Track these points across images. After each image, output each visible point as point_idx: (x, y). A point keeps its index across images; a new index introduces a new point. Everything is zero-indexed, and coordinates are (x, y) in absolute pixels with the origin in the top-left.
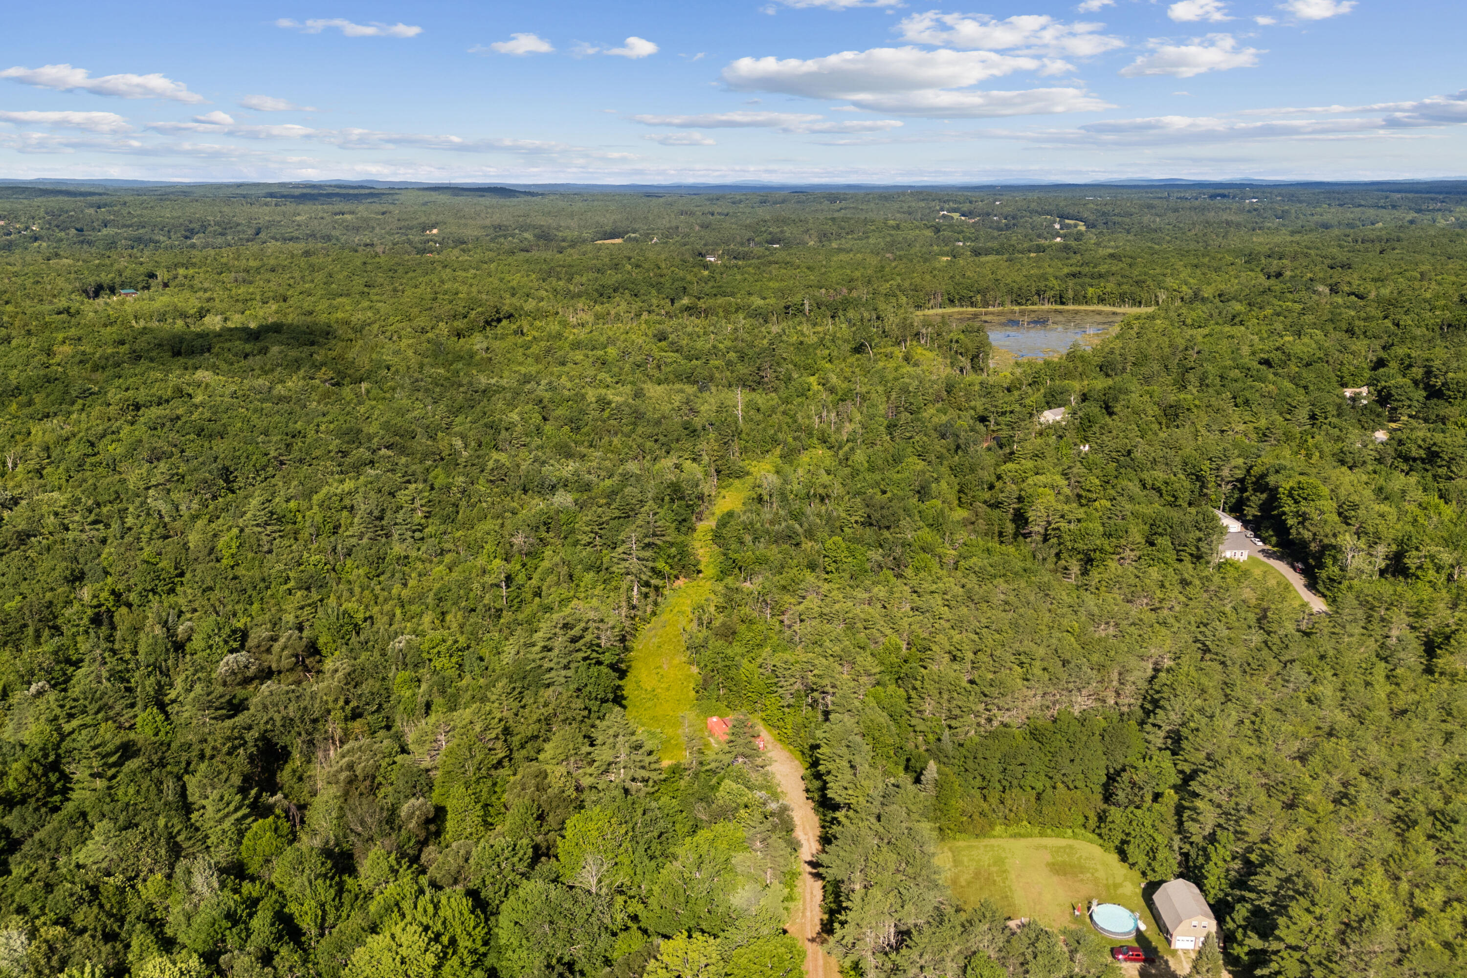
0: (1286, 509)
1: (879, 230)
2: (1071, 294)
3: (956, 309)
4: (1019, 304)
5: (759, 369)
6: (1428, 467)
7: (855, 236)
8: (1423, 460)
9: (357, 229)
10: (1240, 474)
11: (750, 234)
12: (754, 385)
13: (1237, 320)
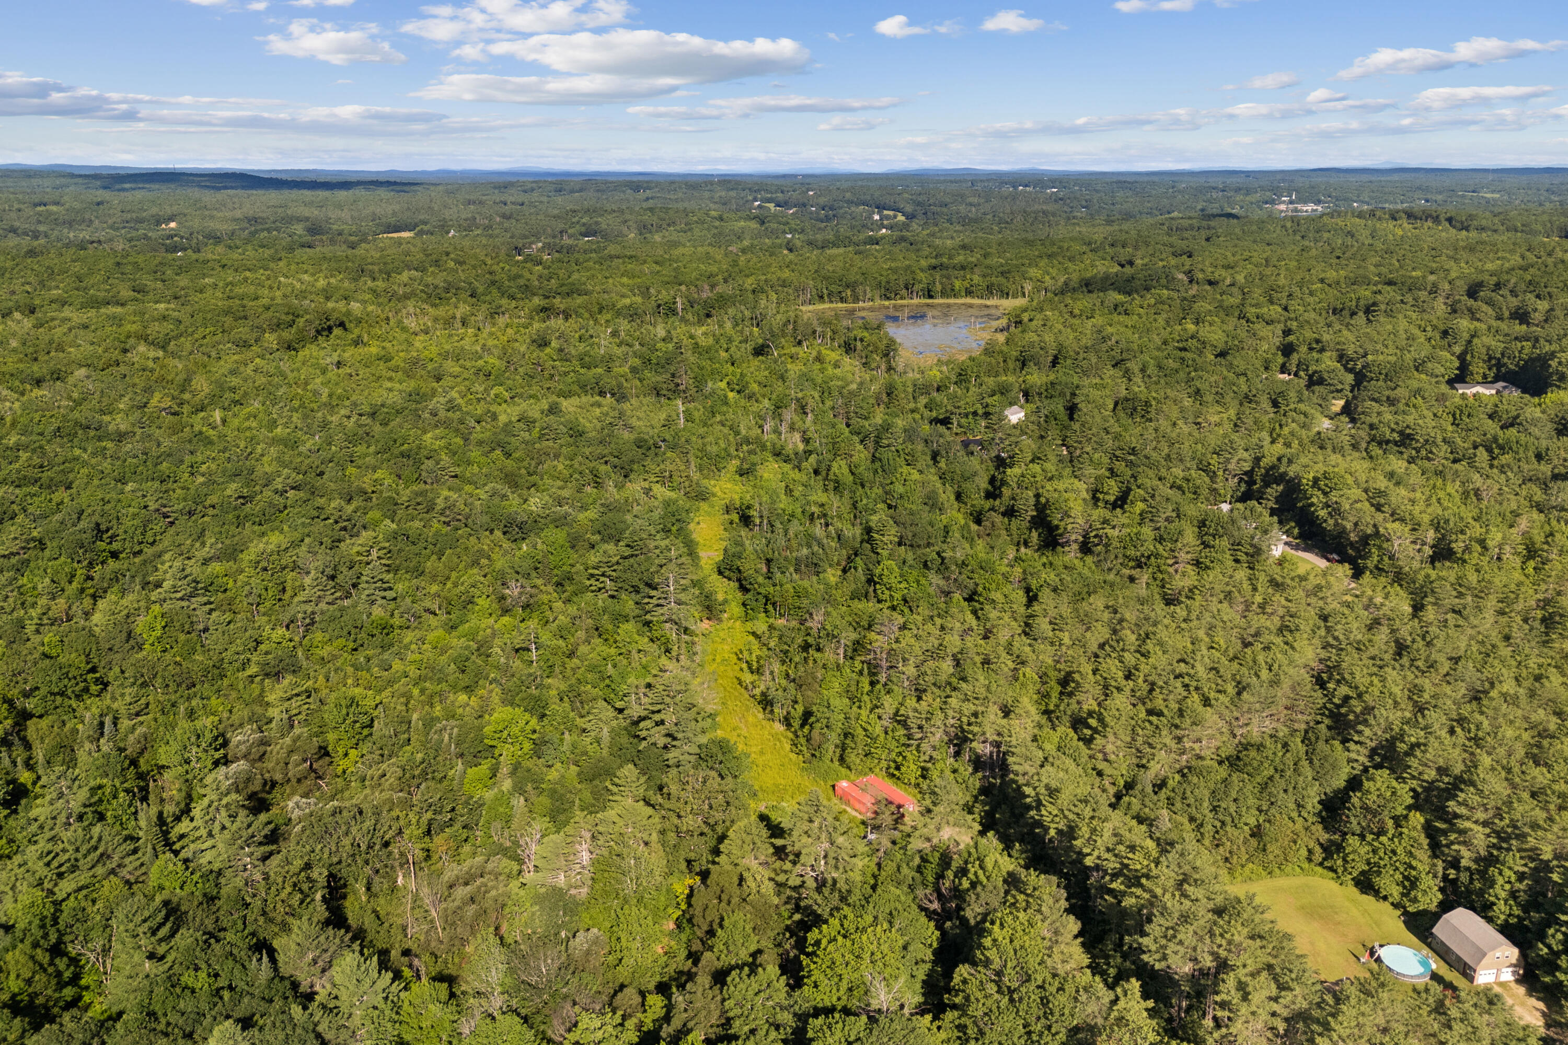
0: (1314, 500)
1: (701, 222)
2: (939, 287)
3: (827, 306)
4: (888, 299)
5: (673, 375)
6: (1402, 449)
8: (1396, 443)
9: (70, 224)
10: (1247, 467)
11: (561, 226)
12: (669, 394)
13: (1120, 309)
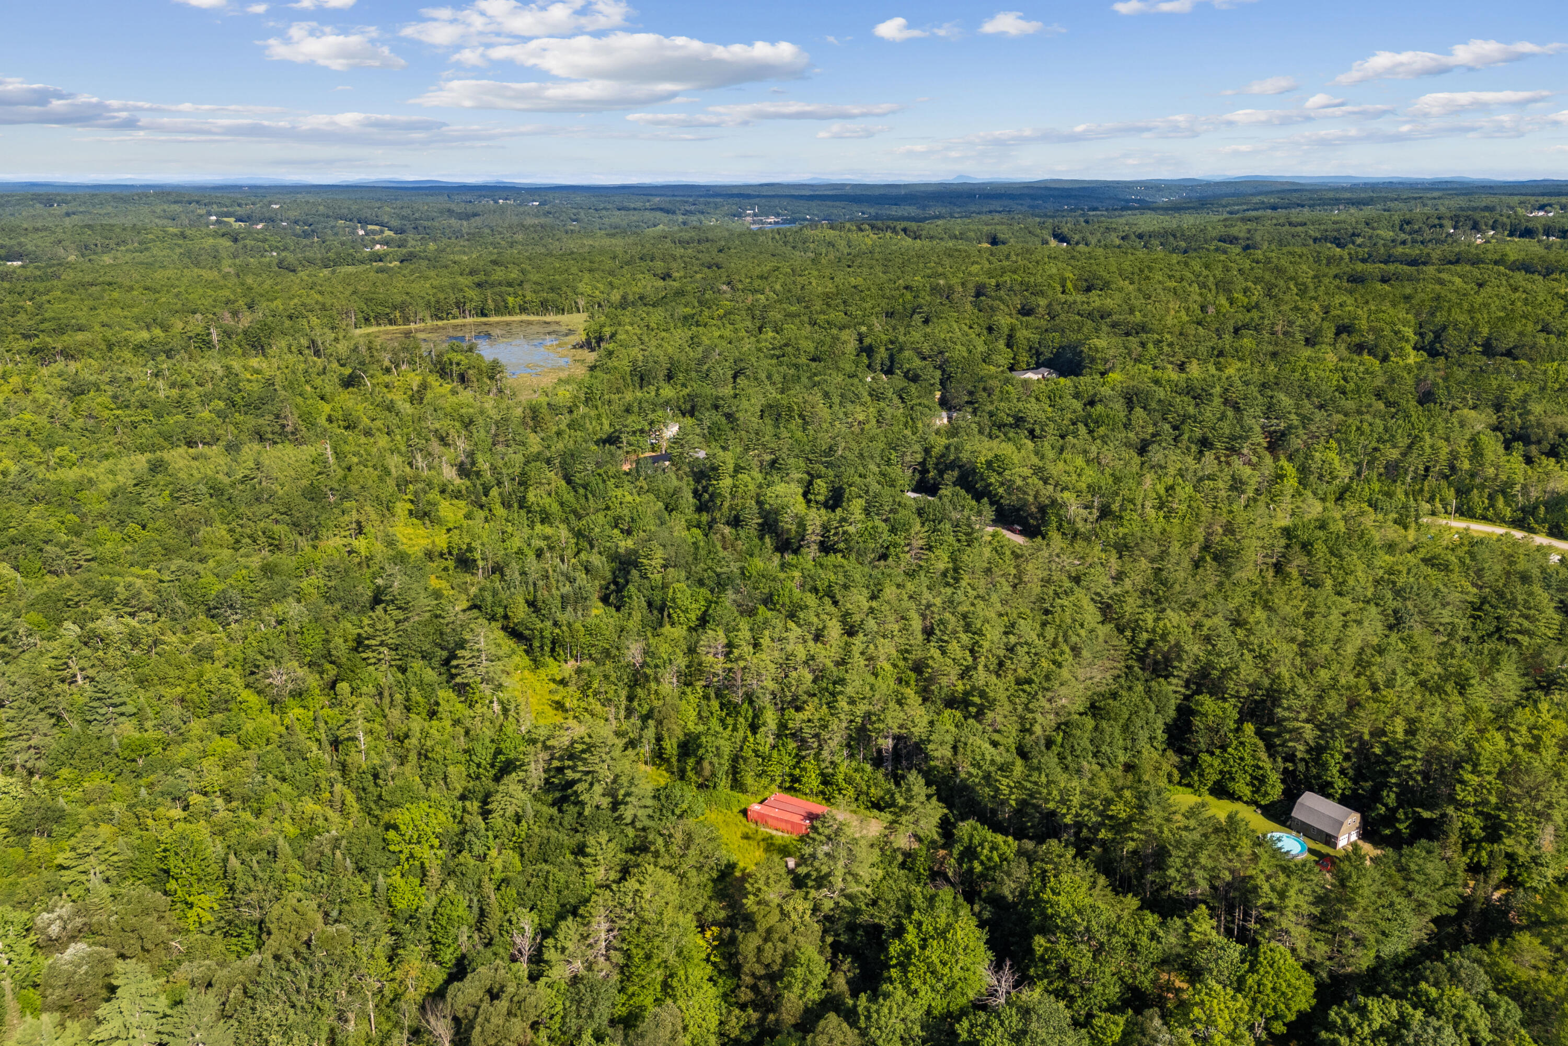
0: (992, 480)
2: (491, 304)
3: (375, 329)
4: (441, 319)
7: (130, 247)
10: (919, 458)
13: (690, 321)
